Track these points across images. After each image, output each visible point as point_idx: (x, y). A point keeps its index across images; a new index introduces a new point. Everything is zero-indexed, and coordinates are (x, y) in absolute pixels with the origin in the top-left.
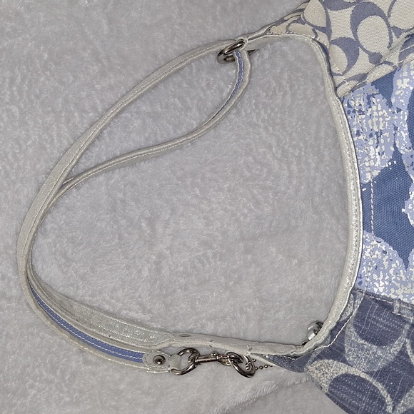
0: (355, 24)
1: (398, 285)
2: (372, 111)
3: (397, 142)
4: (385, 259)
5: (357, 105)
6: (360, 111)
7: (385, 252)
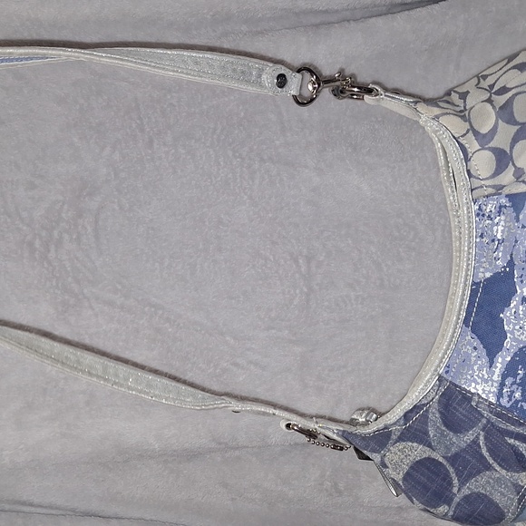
0: (515, 141)
1: (479, 381)
2: (500, 220)
3: (514, 253)
4: (473, 355)
5: (488, 210)
6: (489, 216)
7: (475, 348)
